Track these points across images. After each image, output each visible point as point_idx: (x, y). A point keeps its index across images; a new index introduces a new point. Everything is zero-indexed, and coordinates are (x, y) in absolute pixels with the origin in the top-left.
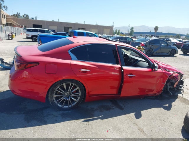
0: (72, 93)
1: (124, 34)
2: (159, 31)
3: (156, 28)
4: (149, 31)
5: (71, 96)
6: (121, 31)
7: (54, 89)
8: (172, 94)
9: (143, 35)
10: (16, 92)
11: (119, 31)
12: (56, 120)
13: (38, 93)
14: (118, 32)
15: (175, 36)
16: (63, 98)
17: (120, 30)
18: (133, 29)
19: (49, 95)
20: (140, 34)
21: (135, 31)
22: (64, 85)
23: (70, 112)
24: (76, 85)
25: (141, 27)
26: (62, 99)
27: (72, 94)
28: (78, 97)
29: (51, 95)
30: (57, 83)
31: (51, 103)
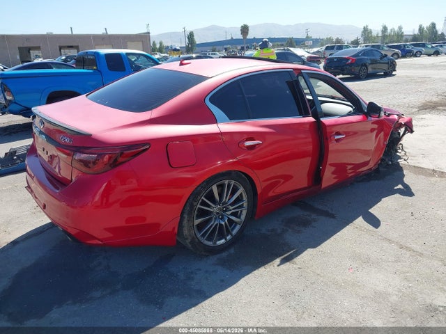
0: (230, 205)
1: (178, 50)
2: (250, 36)
3: (245, 30)
4: (229, 38)
5: (229, 213)
6: (165, 44)
7: (195, 204)
8: (390, 163)
9: (218, 48)
10: (96, 239)
11: (161, 43)
12: (222, 281)
13: (156, 226)
14: (158, 46)
15: (284, 43)
16: (214, 223)
17: (163, 41)
18: (193, 36)
19: (185, 222)
20: (211, 48)
21: (198, 40)
22: (215, 188)
23: (232, 251)
24: (238, 185)
25: (209, 29)
26: (212, 225)
27: (231, 208)
28: (241, 211)
29: (189, 221)
30: (199, 189)
31: (190, 243)
